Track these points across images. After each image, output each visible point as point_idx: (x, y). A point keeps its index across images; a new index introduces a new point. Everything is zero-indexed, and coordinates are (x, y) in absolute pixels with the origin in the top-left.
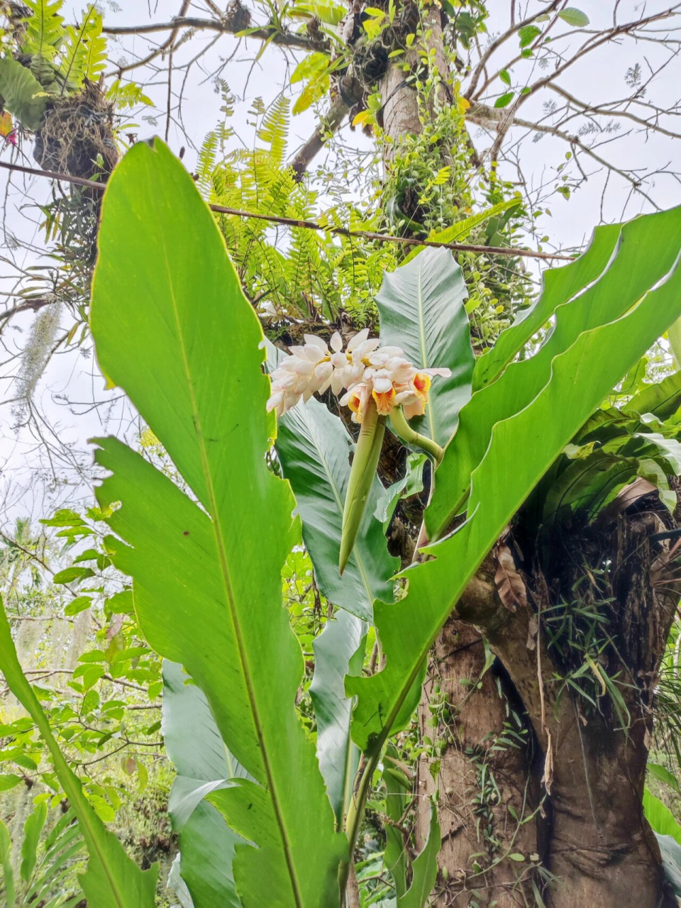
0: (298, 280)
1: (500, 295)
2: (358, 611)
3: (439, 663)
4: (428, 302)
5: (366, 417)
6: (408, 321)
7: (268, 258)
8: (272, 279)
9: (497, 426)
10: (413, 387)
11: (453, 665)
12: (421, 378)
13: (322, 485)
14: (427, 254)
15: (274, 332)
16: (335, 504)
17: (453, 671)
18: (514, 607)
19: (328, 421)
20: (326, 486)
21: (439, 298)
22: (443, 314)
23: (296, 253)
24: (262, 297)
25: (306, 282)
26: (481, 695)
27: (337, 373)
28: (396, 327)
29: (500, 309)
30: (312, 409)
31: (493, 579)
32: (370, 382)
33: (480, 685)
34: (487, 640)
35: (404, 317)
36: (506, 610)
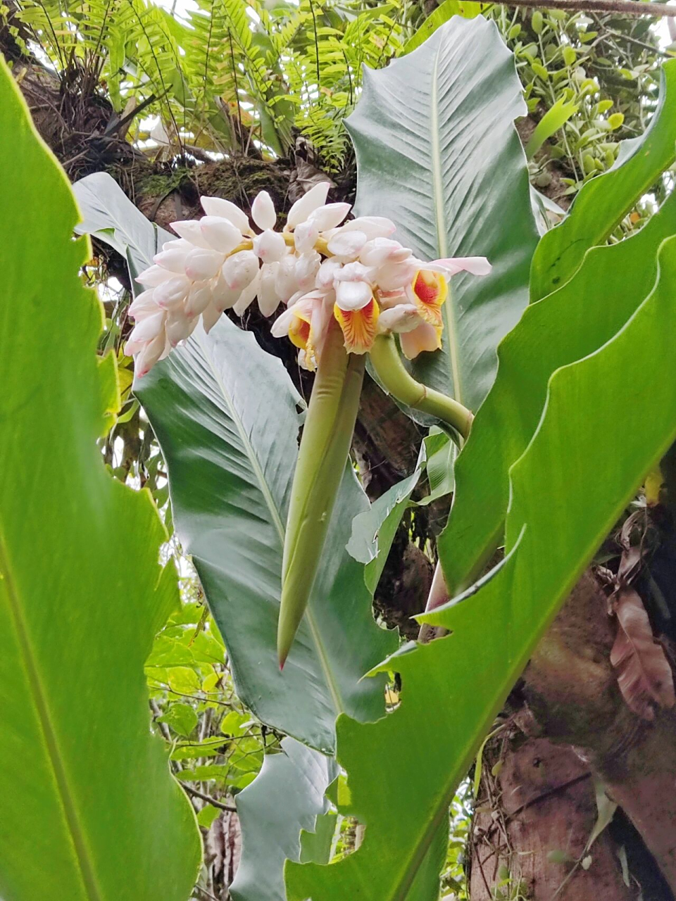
0: (210, 73)
1: (618, 91)
2: (314, 736)
3: (508, 822)
4: (451, 125)
5: (325, 359)
6: (412, 164)
7: (148, 30)
8: (156, 74)
9: (558, 375)
10: (414, 297)
11: (534, 826)
12: (429, 279)
13: (244, 493)
14: (452, 31)
15: (163, 180)
16: (270, 528)
17: (535, 837)
18: (650, 709)
19: (258, 366)
20: (253, 495)
21: (472, 117)
22: (479, 149)
23: (203, 18)
24: (138, 110)
25: (227, 78)
26: (590, 881)
27: (268, 273)
28: (388, 177)
29: (617, 118)
30: (226, 343)
31: (608, 656)
32: (330, 290)
33: (587, 862)
34: (600, 775)
35: (403, 157)
36: (634, 717)
